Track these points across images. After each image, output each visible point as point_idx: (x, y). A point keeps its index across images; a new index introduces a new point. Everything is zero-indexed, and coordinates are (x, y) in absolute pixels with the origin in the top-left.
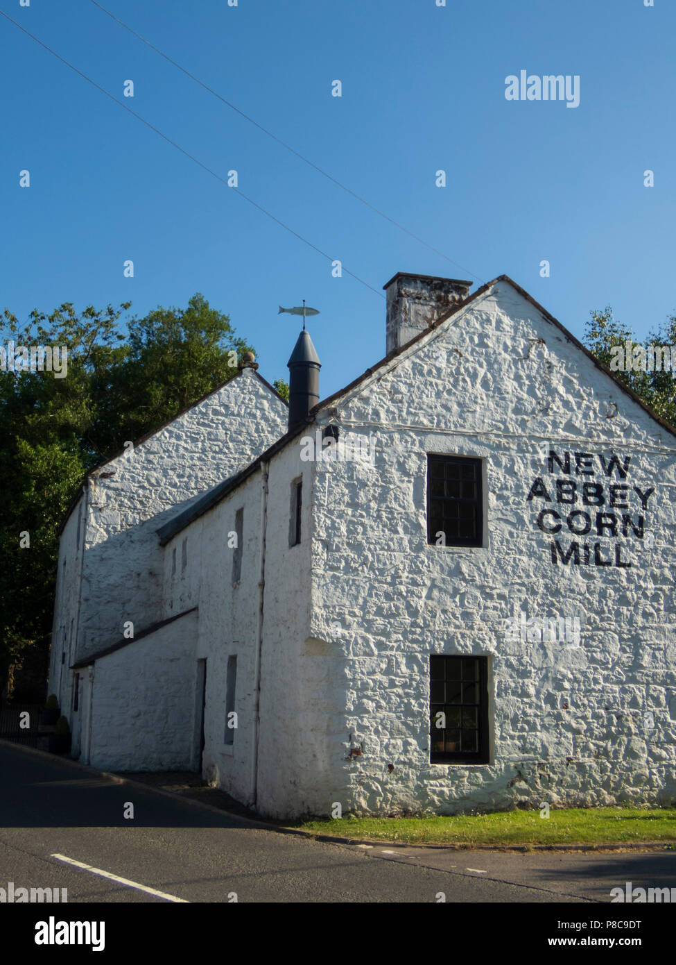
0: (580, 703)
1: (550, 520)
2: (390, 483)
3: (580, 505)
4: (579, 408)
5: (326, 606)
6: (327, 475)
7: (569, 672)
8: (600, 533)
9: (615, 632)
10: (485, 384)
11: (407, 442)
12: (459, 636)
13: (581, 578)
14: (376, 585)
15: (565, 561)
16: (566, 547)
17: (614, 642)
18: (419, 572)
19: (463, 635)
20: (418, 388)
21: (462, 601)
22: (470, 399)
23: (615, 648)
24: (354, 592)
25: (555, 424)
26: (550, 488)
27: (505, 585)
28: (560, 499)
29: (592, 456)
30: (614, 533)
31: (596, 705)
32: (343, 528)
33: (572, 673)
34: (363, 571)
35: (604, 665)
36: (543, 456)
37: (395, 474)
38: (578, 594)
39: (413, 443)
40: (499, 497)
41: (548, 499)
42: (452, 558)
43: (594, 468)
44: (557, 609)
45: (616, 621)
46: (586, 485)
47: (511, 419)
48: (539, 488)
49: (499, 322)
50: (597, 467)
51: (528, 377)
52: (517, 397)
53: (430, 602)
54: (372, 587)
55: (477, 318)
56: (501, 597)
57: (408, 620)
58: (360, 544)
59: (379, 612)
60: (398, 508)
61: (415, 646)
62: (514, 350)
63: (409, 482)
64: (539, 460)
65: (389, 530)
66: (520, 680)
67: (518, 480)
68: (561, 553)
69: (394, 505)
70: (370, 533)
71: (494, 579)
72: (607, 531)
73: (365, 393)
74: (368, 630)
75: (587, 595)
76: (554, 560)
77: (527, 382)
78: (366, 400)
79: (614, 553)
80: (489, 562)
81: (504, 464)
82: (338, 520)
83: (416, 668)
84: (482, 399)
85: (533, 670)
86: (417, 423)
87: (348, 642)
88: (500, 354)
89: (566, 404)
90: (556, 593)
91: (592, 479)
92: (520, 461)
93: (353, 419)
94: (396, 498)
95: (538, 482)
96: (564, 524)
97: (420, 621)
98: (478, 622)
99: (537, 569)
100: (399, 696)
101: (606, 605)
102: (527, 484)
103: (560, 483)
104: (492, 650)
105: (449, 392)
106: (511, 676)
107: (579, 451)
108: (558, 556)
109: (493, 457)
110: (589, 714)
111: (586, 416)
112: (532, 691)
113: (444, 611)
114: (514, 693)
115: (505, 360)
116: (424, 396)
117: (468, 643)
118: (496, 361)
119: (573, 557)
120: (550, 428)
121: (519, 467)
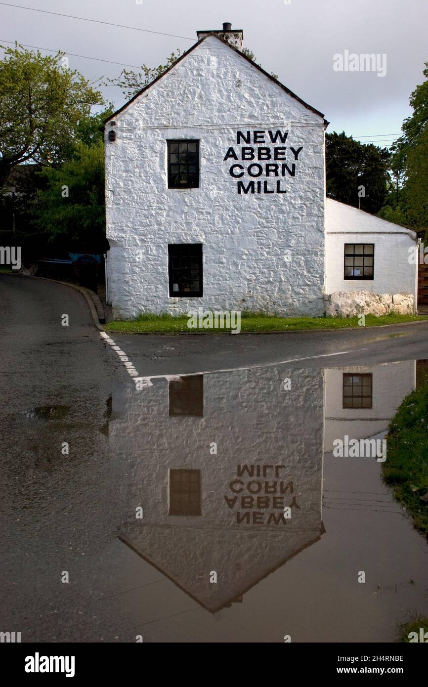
0: (251, 266)
1: (237, 171)
2: (146, 158)
3: (256, 160)
4: (258, 105)
5: (114, 223)
6: (112, 157)
7: (246, 251)
8: (268, 175)
9: (275, 228)
10: (200, 97)
11: (154, 135)
12: (183, 235)
13: (255, 200)
14: (139, 211)
15: (246, 191)
16: (246, 185)
17: (274, 233)
18: (162, 203)
19: (186, 234)
20: (161, 105)
21: (185, 216)
22: (191, 107)
23: (275, 237)
24: (128, 215)
25: (242, 116)
26: (238, 152)
27: (210, 207)
28: (244, 158)
29: (263, 132)
30: (277, 175)
31: (262, 267)
32: (121, 184)
33: (248, 251)
34: (132, 204)
35: (268, 246)
36: (234, 136)
37: (148, 152)
38: (253, 209)
39: (158, 136)
40: (208, 160)
41: (236, 158)
42: (180, 195)
43: (265, 139)
44: (240, 218)
45: (276, 223)
46: (260, 149)
47: (215, 116)
48: (231, 153)
49: (209, 61)
50: (267, 138)
51: (226, 90)
52: (219, 103)
53: (168, 218)
54: (137, 212)
55: (195, 60)
56: (208, 213)
57: (156, 227)
58: (130, 191)
59: (142, 224)
60: (150, 171)
61: (160, 240)
62: (218, 76)
63: (157, 156)
64: (232, 137)
65: (146, 182)
66: (218, 256)
67: (219, 150)
68: (244, 188)
69: (148, 169)
70: (135, 185)
71: (204, 204)
72: (272, 174)
73: (130, 111)
74: (136, 233)
75: (259, 210)
76: (239, 192)
77: (226, 94)
78: (132, 115)
79: (276, 186)
80: (201, 195)
81: (210, 141)
82: (118, 180)
83: (160, 251)
84: (198, 107)
85: (225, 250)
86: (161, 124)
87: (125, 240)
88: (209, 79)
89: (250, 103)
90: (240, 209)
91: (263, 145)
92: (220, 139)
93: (125, 126)
94: (149, 166)
95: (231, 149)
96: (245, 171)
97: (163, 228)
98: (194, 227)
99: (228, 197)
100: (152, 265)
101: (270, 214)
102: (224, 151)
103: (244, 149)
104: (202, 241)
105: (179, 104)
106: (213, 254)
107: (256, 130)
108: (242, 189)
109: (205, 138)
110: (257, 271)
111: (262, 109)
112: (224, 260)
113: (176, 222)
114: (214, 262)
115: (212, 82)
116: (164, 109)
117: (188, 238)
118: (207, 84)
119: (250, 189)
120: (239, 118)
121: (220, 142)
